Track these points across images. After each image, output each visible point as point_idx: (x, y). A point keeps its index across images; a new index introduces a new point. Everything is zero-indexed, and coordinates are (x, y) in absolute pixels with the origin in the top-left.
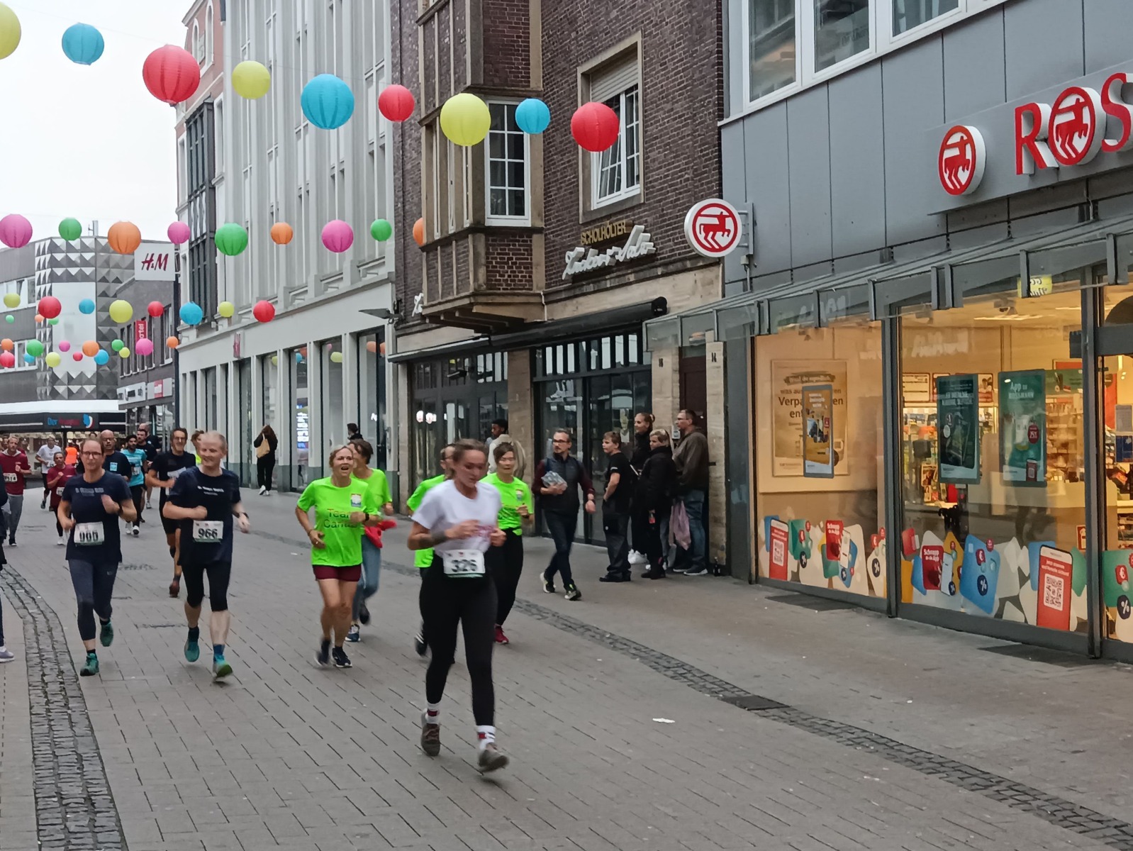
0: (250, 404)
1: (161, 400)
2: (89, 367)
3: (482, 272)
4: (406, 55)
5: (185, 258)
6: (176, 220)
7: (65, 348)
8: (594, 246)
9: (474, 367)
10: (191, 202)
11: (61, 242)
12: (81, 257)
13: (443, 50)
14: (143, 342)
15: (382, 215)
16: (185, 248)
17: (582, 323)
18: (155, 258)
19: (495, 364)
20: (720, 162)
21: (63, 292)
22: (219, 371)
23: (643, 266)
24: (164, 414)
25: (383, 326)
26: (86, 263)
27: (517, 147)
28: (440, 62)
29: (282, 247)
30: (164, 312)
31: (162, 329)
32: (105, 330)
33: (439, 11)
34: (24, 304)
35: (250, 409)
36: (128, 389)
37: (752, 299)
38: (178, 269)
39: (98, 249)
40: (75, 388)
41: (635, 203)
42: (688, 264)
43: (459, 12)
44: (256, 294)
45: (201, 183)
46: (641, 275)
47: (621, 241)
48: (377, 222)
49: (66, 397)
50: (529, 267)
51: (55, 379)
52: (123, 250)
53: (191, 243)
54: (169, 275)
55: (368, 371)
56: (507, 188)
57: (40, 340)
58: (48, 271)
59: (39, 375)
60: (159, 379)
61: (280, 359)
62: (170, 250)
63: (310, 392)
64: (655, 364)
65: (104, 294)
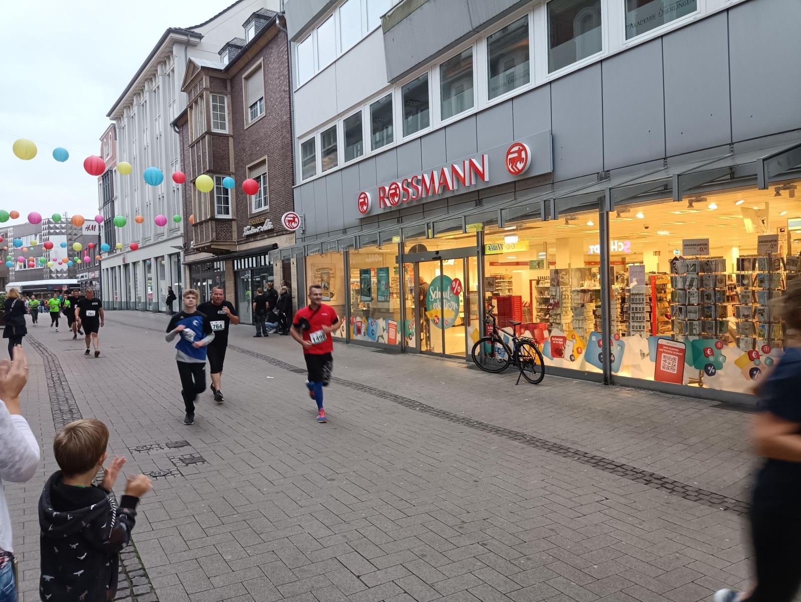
0: (130, 280)
1: (94, 279)
2: (65, 267)
3: (214, 234)
4: (186, 157)
5: (102, 226)
6: (99, 214)
7: (55, 260)
8: (253, 225)
9: (213, 266)
10: (104, 206)
11: (51, 220)
12: (61, 226)
13: (199, 157)
14: (86, 258)
15: (178, 213)
16: (102, 224)
17: (250, 251)
18: (91, 227)
19: (220, 265)
20: (293, 199)
21: (53, 239)
22: (117, 268)
23: (270, 233)
24: (96, 284)
25: (180, 252)
26: (63, 228)
27: (226, 191)
28: (197, 162)
29: (141, 224)
30: (95, 246)
31: (94, 253)
32: (71, 253)
33: (197, 143)
34: (38, 243)
35: (130, 282)
36: (81, 275)
37: (304, 244)
38: (100, 230)
39: (67, 222)
40: (59, 275)
41: (267, 212)
42: (284, 233)
43: (204, 144)
44: (131, 240)
45: (108, 199)
46: (269, 236)
47: (262, 224)
48: (176, 216)
49: (56, 278)
50: (231, 232)
51: (51, 272)
52: (77, 224)
53: (105, 221)
54: (96, 233)
55: (175, 268)
56: (223, 205)
57: (44, 257)
58: (47, 231)
59: (44, 270)
60: (93, 271)
61: (141, 263)
62: (97, 224)
63: (153, 274)
64: (274, 265)
65: (70, 240)
